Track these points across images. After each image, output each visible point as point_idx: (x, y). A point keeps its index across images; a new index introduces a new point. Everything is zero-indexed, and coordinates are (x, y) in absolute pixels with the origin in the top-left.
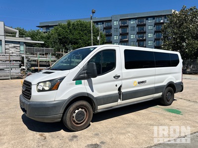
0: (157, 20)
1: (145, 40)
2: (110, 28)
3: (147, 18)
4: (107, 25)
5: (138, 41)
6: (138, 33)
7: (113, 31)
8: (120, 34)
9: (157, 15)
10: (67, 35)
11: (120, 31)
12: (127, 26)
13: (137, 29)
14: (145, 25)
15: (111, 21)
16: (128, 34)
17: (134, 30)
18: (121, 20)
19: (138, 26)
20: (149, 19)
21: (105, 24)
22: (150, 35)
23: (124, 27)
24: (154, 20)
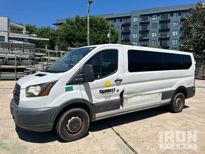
0: (184, 16)
1: (168, 39)
2: (129, 25)
3: (172, 13)
4: (125, 22)
5: (160, 39)
6: (160, 31)
7: (131, 29)
8: (140, 32)
9: (184, 9)
10: (74, 32)
11: (140, 28)
12: (148, 23)
13: (159, 27)
14: (169, 21)
15: (130, 17)
16: (148, 31)
17: (155, 27)
18: (141, 16)
19: (161, 22)
20: (175, 14)
21: (123, 20)
22: (175, 34)
23: (144, 24)
24: (180, 16)
